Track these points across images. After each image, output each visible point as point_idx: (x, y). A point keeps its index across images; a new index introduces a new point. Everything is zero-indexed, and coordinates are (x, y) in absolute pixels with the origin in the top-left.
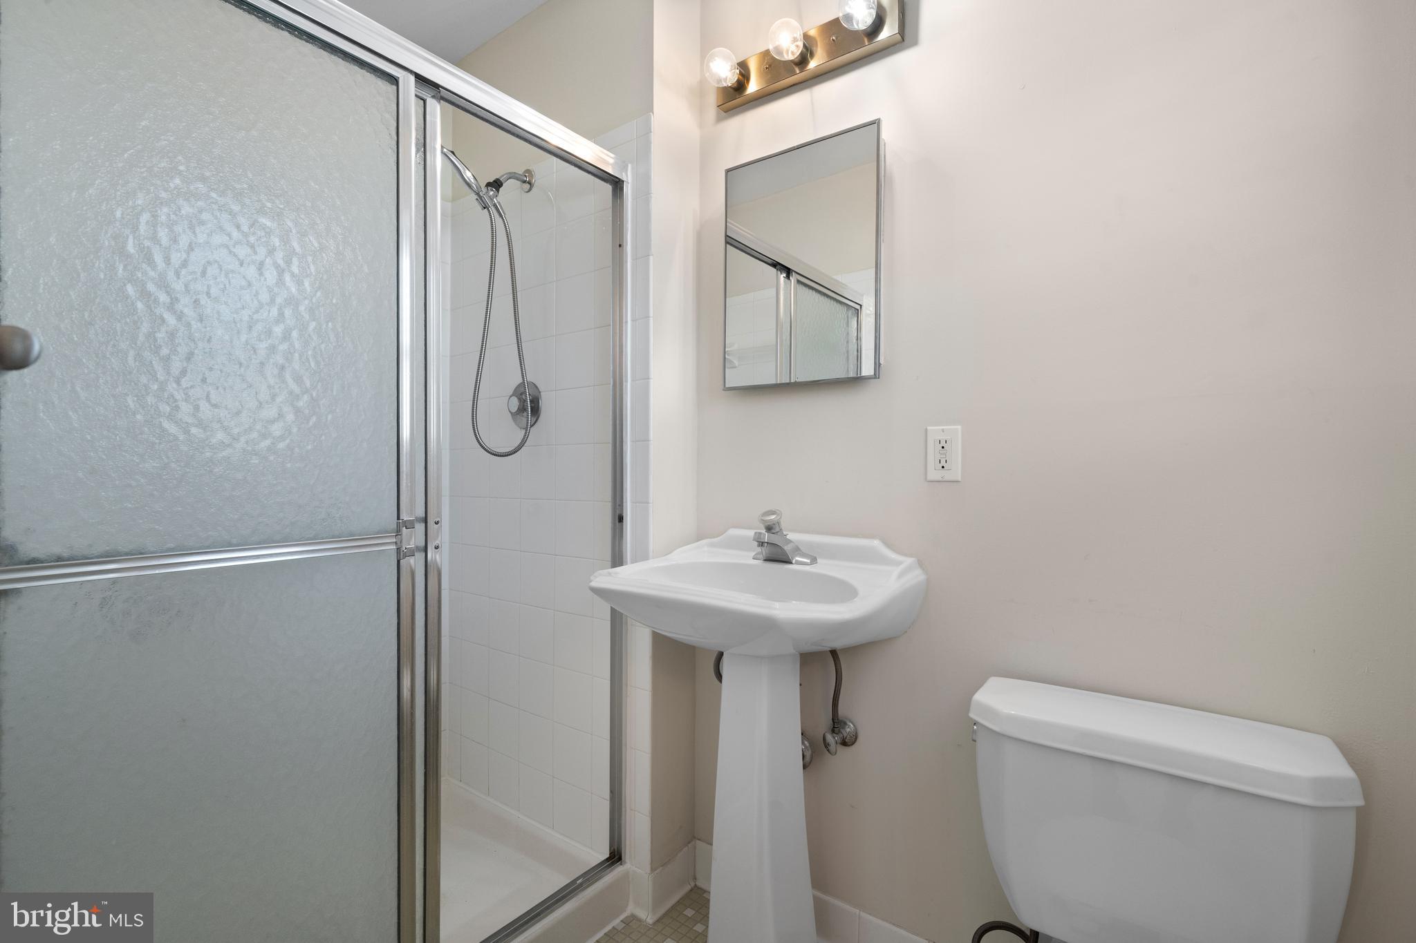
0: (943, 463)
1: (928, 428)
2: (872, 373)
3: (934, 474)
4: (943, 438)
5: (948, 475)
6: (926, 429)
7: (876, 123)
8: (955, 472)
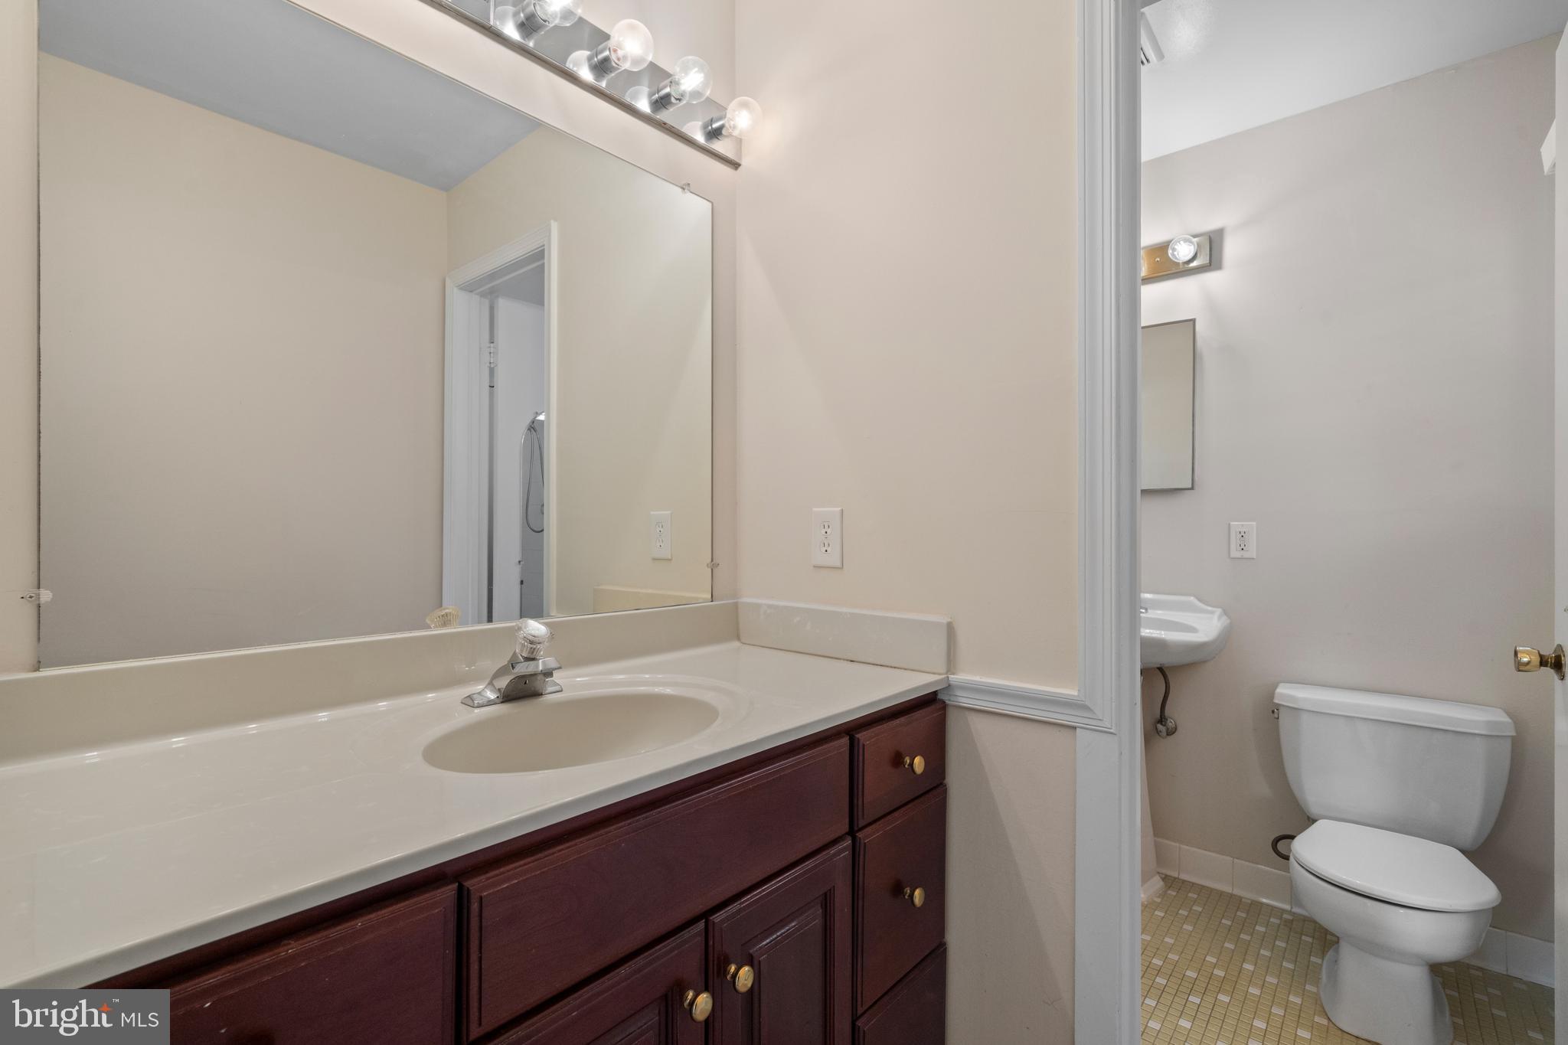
0: (1242, 546)
1: (1232, 523)
2: (1190, 486)
3: (1235, 553)
4: (1242, 530)
5: (1246, 555)
6: (1229, 524)
7: (1194, 321)
8: (1252, 552)
